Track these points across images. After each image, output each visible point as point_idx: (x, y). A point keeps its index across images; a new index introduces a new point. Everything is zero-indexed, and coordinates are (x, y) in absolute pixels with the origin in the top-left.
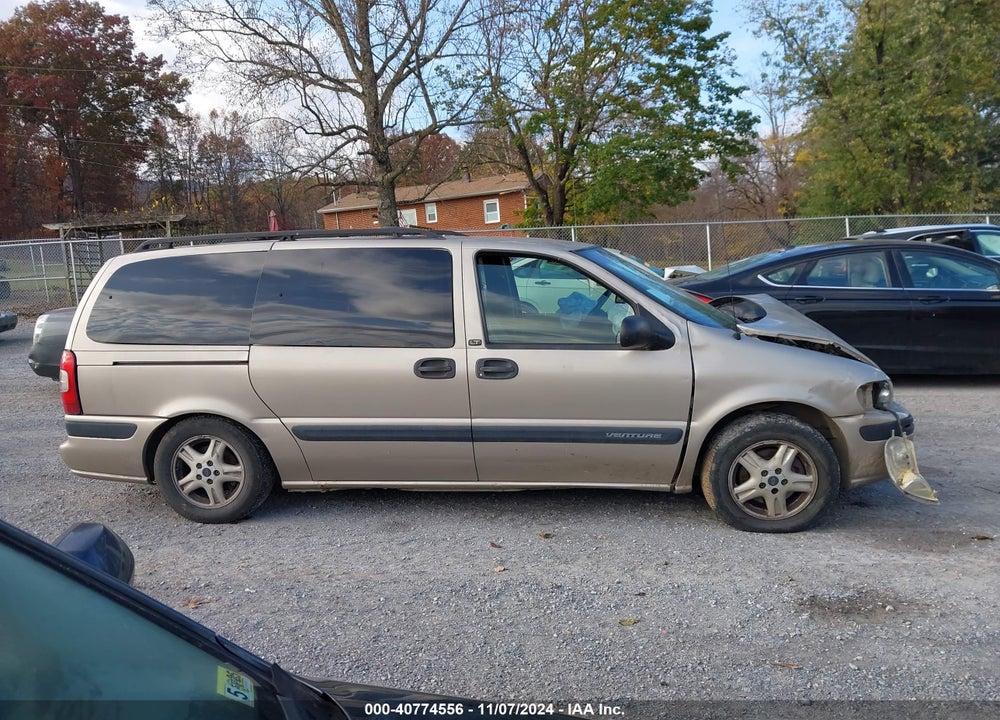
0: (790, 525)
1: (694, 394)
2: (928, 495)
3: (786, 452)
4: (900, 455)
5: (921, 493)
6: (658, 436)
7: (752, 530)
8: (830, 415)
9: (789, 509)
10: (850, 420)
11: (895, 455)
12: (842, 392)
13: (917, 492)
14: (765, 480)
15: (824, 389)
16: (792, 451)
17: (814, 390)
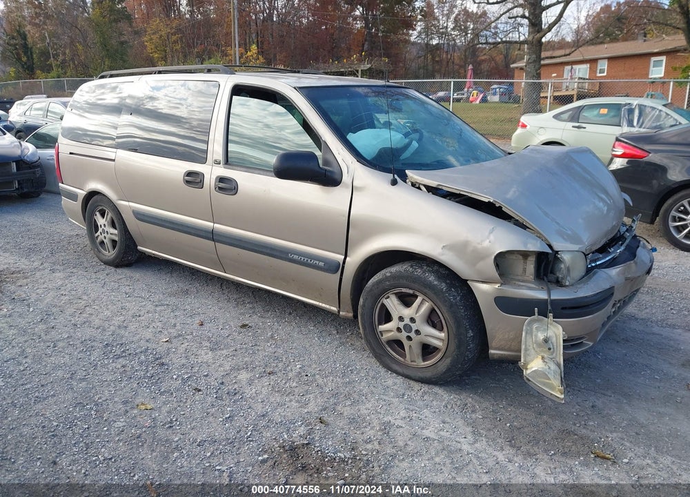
0: (420, 374)
1: (349, 231)
2: (553, 388)
3: (422, 303)
4: (541, 336)
5: (544, 384)
6: (322, 264)
7: (389, 368)
8: (464, 277)
9: (424, 360)
10: (485, 287)
11: (536, 336)
12: (478, 256)
13: (539, 382)
14: (401, 325)
15: (460, 248)
16: (427, 304)
17: (449, 247)
